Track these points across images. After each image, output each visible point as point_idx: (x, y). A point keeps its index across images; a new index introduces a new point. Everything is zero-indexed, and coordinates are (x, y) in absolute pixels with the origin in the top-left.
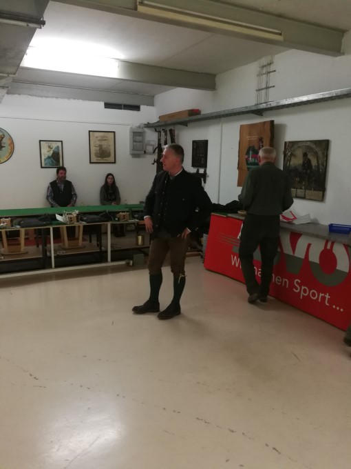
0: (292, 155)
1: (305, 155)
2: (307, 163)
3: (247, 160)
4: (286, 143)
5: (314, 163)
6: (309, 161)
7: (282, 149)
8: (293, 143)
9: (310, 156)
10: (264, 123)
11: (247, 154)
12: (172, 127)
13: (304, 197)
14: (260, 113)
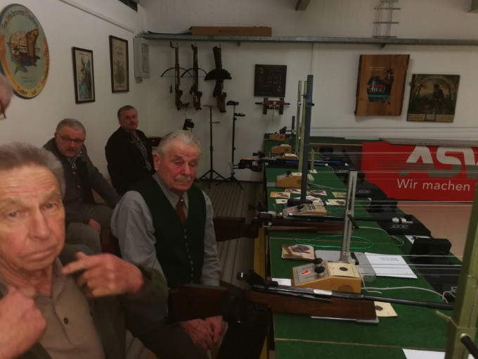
1: (436, 86)
2: (438, 93)
3: (369, 91)
4: (414, 76)
5: (446, 92)
6: (441, 92)
8: (423, 76)
10: (396, 56)
11: (370, 83)
12: (217, 44)
13: (434, 121)
14: (383, 45)
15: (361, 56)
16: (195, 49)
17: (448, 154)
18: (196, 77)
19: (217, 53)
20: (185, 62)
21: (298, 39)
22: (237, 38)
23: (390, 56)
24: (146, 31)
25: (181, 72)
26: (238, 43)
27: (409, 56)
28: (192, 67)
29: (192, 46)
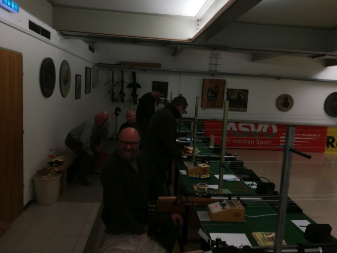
0: (231, 94)
1: (238, 95)
2: (239, 98)
3: (207, 95)
4: (228, 89)
5: (243, 97)
6: (240, 97)
7: (226, 91)
8: (232, 90)
9: (240, 95)
10: (220, 80)
11: (208, 92)
12: (134, 70)
13: (238, 111)
14: (213, 75)
15: (204, 80)
16: (122, 72)
17: (243, 126)
18: (123, 86)
19: (134, 75)
20: (117, 78)
21: (174, 70)
22: (144, 68)
23: (217, 80)
24: (98, 62)
25: (115, 83)
26: (144, 70)
27: (225, 80)
28: (121, 81)
29: (121, 71)
